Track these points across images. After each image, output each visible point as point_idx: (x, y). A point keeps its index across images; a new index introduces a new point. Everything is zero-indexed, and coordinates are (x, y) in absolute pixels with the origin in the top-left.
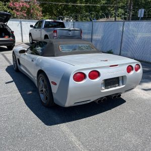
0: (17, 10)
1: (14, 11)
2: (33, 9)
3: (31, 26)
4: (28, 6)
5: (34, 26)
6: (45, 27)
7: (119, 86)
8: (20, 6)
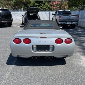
0: (54, 6)
1: (53, 7)
2: (63, 5)
3: (53, 14)
4: (60, 3)
5: (54, 14)
6: (58, 14)
7: (49, 51)
8: (56, 4)
